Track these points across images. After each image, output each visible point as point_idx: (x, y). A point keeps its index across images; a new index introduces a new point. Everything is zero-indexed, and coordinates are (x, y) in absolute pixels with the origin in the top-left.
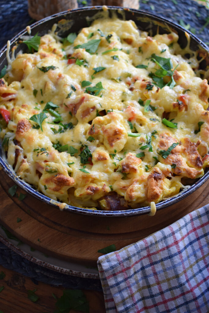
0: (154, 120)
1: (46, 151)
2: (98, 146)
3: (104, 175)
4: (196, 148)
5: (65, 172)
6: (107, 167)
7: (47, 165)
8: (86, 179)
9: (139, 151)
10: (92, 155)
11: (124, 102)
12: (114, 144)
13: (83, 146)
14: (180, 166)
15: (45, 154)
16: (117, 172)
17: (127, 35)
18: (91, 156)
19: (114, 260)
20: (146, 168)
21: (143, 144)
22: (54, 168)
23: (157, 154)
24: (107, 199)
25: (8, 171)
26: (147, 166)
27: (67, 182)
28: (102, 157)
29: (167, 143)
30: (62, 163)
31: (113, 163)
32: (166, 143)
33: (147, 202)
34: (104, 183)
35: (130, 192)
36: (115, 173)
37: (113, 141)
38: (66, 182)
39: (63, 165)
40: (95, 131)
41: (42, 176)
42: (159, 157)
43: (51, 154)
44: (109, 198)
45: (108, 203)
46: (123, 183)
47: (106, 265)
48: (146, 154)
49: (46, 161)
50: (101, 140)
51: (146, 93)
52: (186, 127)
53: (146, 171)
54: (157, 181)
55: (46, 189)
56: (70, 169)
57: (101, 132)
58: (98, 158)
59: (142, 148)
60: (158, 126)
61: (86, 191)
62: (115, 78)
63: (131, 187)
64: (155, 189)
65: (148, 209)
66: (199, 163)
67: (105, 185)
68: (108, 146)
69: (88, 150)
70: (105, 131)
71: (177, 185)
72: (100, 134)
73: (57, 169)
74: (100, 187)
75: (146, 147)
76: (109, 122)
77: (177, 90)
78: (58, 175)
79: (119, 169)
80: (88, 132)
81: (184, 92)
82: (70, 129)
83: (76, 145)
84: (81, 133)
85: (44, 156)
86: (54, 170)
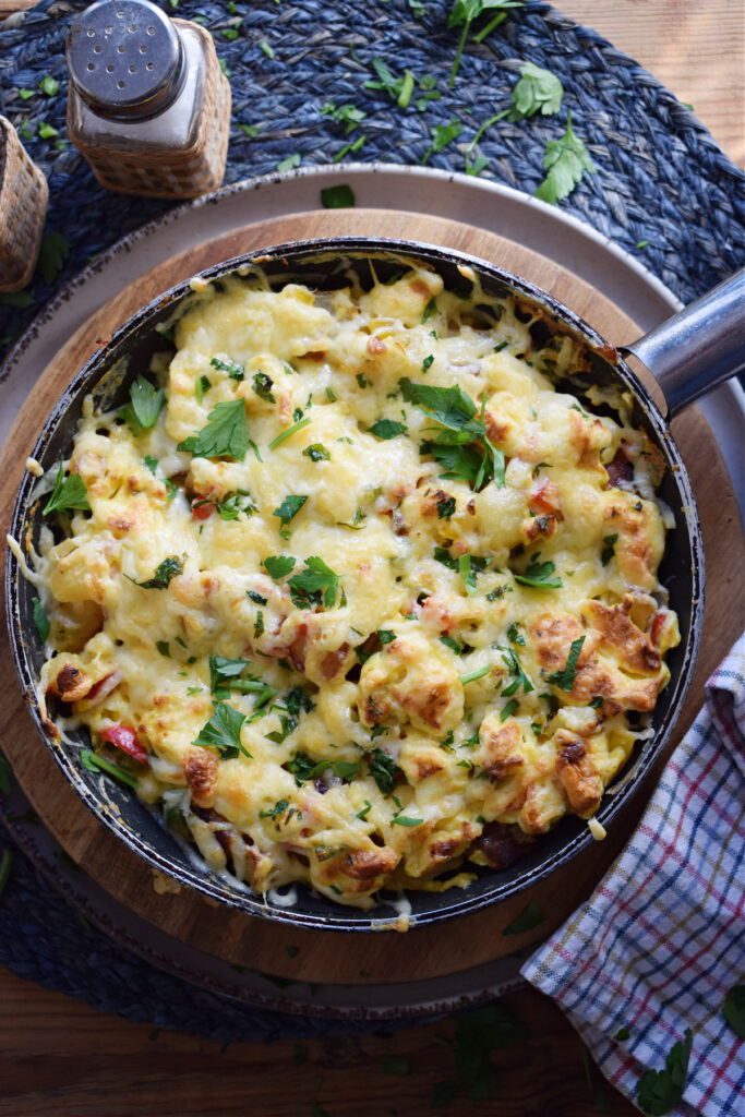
0: (498, 593)
1: (289, 808)
2: (403, 736)
3: (450, 801)
4: (628, 620)
5: (363, 843)
6: (449, 780)
7: (315, 844)
8: (419, 835)
9: (501, 702)
10: (402, 769)
11: (405, 581)
12: (439, 719)
13: (369, 754)
14: (613, 696)
15: (294, 817)
16: (478, 778)
17: (302, 345)
18: (399, 772)
19: (561, 966)
20: (535, 728)
21: (504, 682)
22: (337, 847)
23: (545, 685)
25: (237, 904)
26: (534, 725)
28: (428, 767)
29: (556, 646)
30: (347, 825)
31: (459, 765)
32: (553, 649)
34: (461, 819)
35: (532, 819)
36: (473, 782)
37: (433, 714)
39: (351, 827)
40: (381, 708)
41: (311, 862)
42: (552, 689)
43: (306, 810)
44: (486, 845)
45: (489, 854)
46: (503, 799)
47: (547, 985)
48: (519, 700)
49: (306, 832)
50: (403, 720)
51: (444, 529)
52: (579, 561)
53: (541, 738)
54: (578, 764)
55: (338, 892)
56: (369, 827)
57: (395, 705)
58: (420, 774)
59: (507, 693)
60: (514, 606)
61: (431, 860)
62: (351, 522)
63: (527, 808)
64: (583, 790)
65: (588, 837)
66: (652, 662)
67: (465, 824)
68: (426, 728)
69: (386, 760)
70: (406, 702)
71: (623, 742)
72: (395, 710)
73: (343, 844)
74: (457, 835)
75: (515, 686)
76: (402, 673)
77: (516, 481)
78: (353, 856)
79: (478, 771)
80: (362, 714)
81: (536, 472)
82: (308, 711)
83: (351, 754)
84: (346, 720)
85: (295, 823)
86: (337, 850)
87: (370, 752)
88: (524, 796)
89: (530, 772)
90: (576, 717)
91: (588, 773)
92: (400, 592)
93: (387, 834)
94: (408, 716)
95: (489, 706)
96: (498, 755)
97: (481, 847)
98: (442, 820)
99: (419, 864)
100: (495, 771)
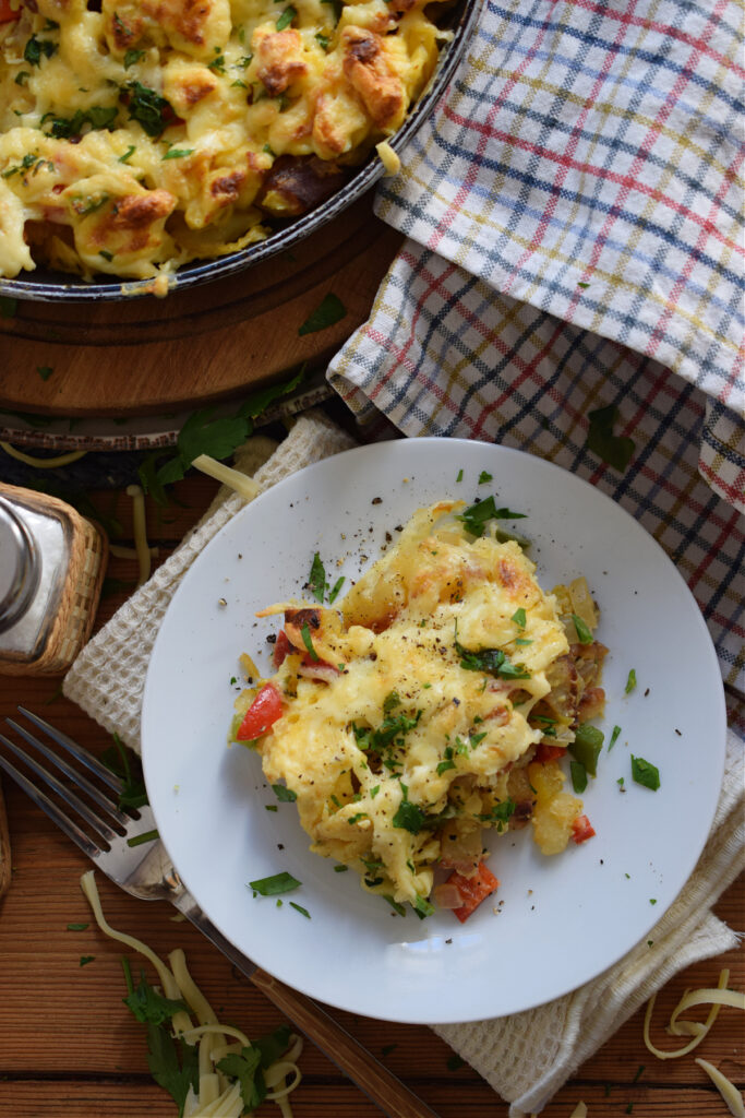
1: (38, 161)
2: (163, 63)
3: (230, 131)
5: (129, 185)
6: (224, 106)
7: (70, 196)
8: (194, 171)
9: (276, 11)
10: (168, 99)
12: (201, 33)
13: (127, 90)
15: (45, 169)
16: (257, 101)
18: (165, 104)
20: (320, 41)
22: (97, 194)
24: (277, 184)
26: (319, 36)
27: (156, 209)
28: (196, 90)
30: (106, 167)
31: (233, 86)
33: (376, 131)
34: (243, 151)
35: (326, 135)
36: (253, 106)
37: (194, 28)
38: (152, 211)
39: (113, 171)
40: (129, 28)
41: (75, 231)
43: (59, 161)
44: (280, 182)
45: (287, 194)
46: (292, 120)
48: (297, 6)
49: (59, 187)
50: (161, 42)
53: (327, 50)
54: (371, 63)
55: (109, 257)
56: (138, 171)
57: (147, 20)
58: (188, 99)
61: (214, 200)
63: (318, 123)
64: (381, 90)
67: (249, 155)
68: (189, 48)
69: (147, 93)
70: (159, 14)
71: (423, 39)
72: (148, 28)
73: (105, 191)
74: (241, 169)
78: (119, 204)
80: (111, 41)
82: (49, 55)
83: (102, 97)
84: (93, 52)
85: (46, 176)
86: (97, 199)
87: (126, 87)
88: (314, 111)
89: (315, 79)
90: (363, 13)
91: (384, 73)
93: (155, 177)
94: (166, 37)
95: (264, 18)
96: (274, 59)
97: (275, 186)
98: (220, 154)
99: (202, 210)
100: (273, 81)
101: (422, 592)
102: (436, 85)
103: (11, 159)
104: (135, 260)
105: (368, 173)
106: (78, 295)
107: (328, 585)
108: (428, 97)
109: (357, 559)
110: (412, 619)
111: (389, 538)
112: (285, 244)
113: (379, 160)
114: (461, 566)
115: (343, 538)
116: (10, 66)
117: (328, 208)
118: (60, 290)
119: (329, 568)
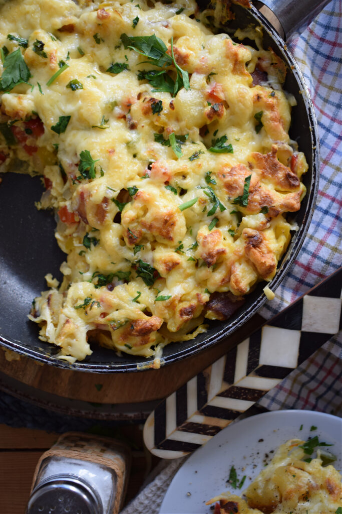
0: (195, 156)
1: (92, 301)
2: (153, 249)
3: (187, 283)
4: (276, 160)
5: (139, 314)
6: (185, 270)
7: (109, 320)
8: (171, 306)
9: (208, 220)
10: (156, 269)
11: (138, 156)
12: (172, 235)
14: (273, 205)
15: (95, 306)
16: (201, 266)
18: (155, 271)
20: (231, 233)
21: (208, 207)
22: (123, 320)
23: (231, 206)
24: (212, 307)
26: (230, 231)
27: (153, 328)
28: (171, 264)
29: (235, 181)
30: (127, 306)
31: (188, 260)
32: (234, 183)
34: (195, 292)
35: (237, 286)
36: (199, 269)
37: (168, 232)
38: (151, 329)
39: (130, 308)
40: (136, 234)
41: (112, 334)
42: (237, 208)
43: (102, 301)
45: (217, 312)
46: (218, 276)
48: (219, 217)
49: (104, 315)
50: (151, 239)
51: (157, 121)
52: (242, 132)
53: (235, 238)
54: (259, 248)
55: (130, 348)
56: (142, 306)
57: (144, 230)
58: (167, 269)
59: (211, 213)
60: (207, 162)
61: (181, 319)
62: (99, 125)
63: (233, 279)
64: (265, 262)
66: (293, 182)
67: (198, 295)
68: (166, 242)
69: (145, 266)
70: (150, 227)
71: (284, 231)
72: (145, 234)
73: (127, 318)
74: (194, 302)
75: (215, 209)
76: (146, 210)
77: (197, 86)
78: (134, 324)
79: (201, 262)
80: (126, 240)
81: (208, 80)
82: (95, 245)
83: (122, 266)
84: (117, 246)
85: (96, 310)
86: (123, 322)
87: (135, 263)
88: (230, 273)
89: (230, 255)
90: (253, 221)
91: (266, 252)
92: (136, 164)
93: (152, 309)
94: (154, 237)
95: (202, 223)
96: (209, 249)
97: (211, 308)
98: (184, 295)
99: (175, 323)
100: (209, 260)
101: (290, 499)
102: (292, 255)
103: (78, 300)
104: (143, 349)
105: (259, 302)
106: (115, 370)
107: (238, 480)
108: (288, 261)
109: (251, 466)
110: (285, 511)
111: (267, 456)
112: (218, 340)
113: (264, 295)
114: (307, 484)
115: (245, 458)
116: (75, 247)
117: (239, 321)
118: (106, 368)
119: (238, 472)
